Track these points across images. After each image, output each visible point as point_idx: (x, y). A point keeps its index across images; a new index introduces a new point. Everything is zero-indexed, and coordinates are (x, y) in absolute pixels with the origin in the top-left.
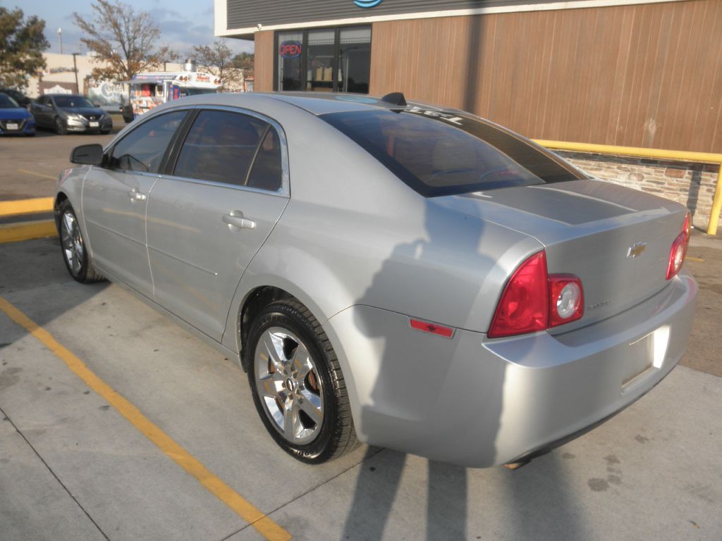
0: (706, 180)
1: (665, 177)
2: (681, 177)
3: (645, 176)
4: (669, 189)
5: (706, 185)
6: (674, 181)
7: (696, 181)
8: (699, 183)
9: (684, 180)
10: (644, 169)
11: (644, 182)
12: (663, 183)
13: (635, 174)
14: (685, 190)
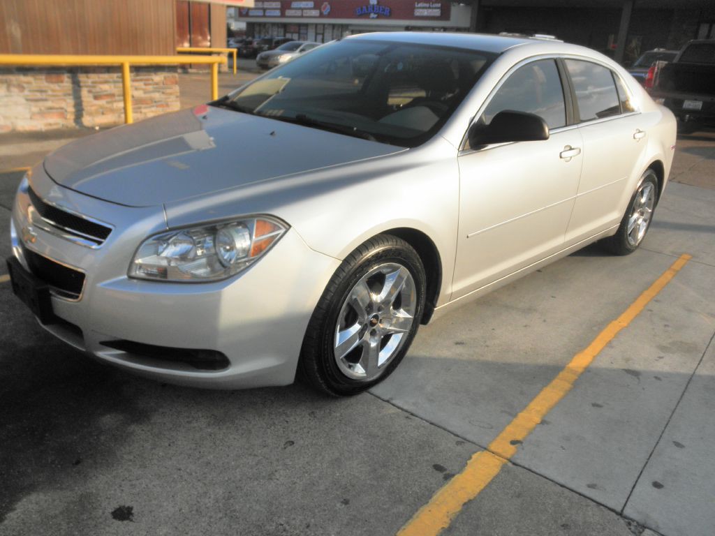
0: (85, 82)
1: (46, 84)
2: (62, 82)
3: (25, 85)
4: (53, 96)
5: (87, 87)
6: (55, 87)
7: (77, 85)
8: (79, 86)
9: (65, 84)
10: (23, 78)
11: (26, 92)
12: (45, 91)
13: (14, 86)
14: (69, 95)
